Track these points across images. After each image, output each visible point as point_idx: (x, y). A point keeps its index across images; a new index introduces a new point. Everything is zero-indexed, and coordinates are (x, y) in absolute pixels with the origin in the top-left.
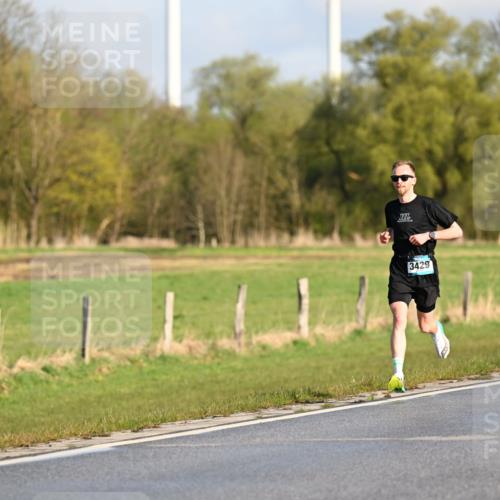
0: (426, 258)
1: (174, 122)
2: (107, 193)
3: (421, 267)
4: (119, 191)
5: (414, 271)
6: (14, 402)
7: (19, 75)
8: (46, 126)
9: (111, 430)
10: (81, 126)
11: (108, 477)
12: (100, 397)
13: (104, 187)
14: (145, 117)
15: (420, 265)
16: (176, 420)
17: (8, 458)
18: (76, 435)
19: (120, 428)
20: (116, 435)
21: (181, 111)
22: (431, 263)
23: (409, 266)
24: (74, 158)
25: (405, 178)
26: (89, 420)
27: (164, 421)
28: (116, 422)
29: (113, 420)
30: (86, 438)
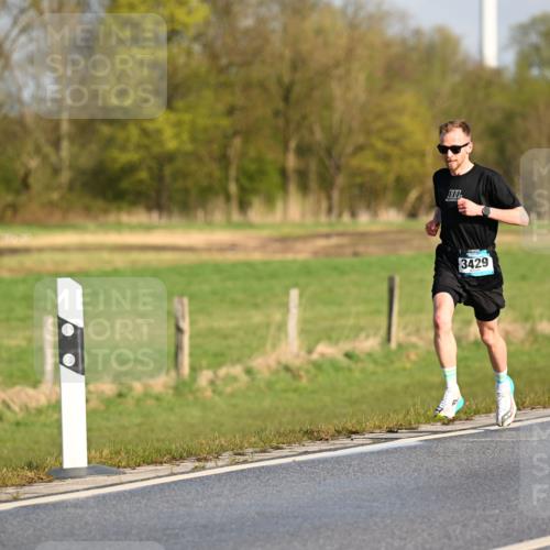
0: (484, 254)
1: (489, 84)
2: (415, 162)
3: (478, 264)
5: (467, 271)
6: (313, 392)
7: (319, 32)
8: (348, 88)
9: (419, 423)
10: (387, 88)
12: (407, 387)
13: (413, 155)
14: (457, 78)
15: (475, 264)
17: (306, 453)
18: (380, 428)
19: (430, 420)
21: (498, 72)
22: (490, 260)
23: (461, 263)
24: (379, 124)
25: (456, 150)
26: (395, 411)
27: (477, 412)
28: (425, 414)
29: (422, 412)
30: (391, 431)
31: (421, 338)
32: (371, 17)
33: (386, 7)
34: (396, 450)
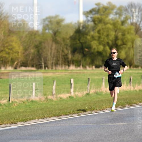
1: (35, 34)
2: (16, 54)
4: (20, 54)
9: (18, 122)
10: (9, 36)
11: (17, 135)
12: (14, 112)
13: (16, 53)
14: (27, 33)
16: (36, 119)
18: (7, 123)
19: (20, 121)
20: (19, 123)
21: (37, 31)
24: (7, 45)
26: (11, 119)
27: (32, 119)
28: (19, 120)
29: (18, 119)
30: (10, 124)
31: (18, 100)
32: (5, 17)
33: (8, 14)
34: (11, 129)
